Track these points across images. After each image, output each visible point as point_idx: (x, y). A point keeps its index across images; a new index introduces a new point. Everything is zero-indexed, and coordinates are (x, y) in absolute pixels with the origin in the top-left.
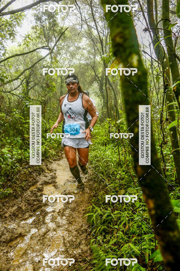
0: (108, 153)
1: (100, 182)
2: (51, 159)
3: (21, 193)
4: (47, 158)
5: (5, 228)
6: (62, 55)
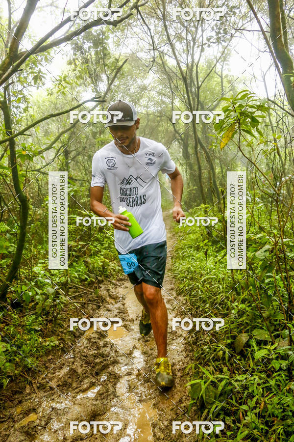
2: (114, 278)
3: (72, 344)
4: (107, 277)
5: (53, 409)
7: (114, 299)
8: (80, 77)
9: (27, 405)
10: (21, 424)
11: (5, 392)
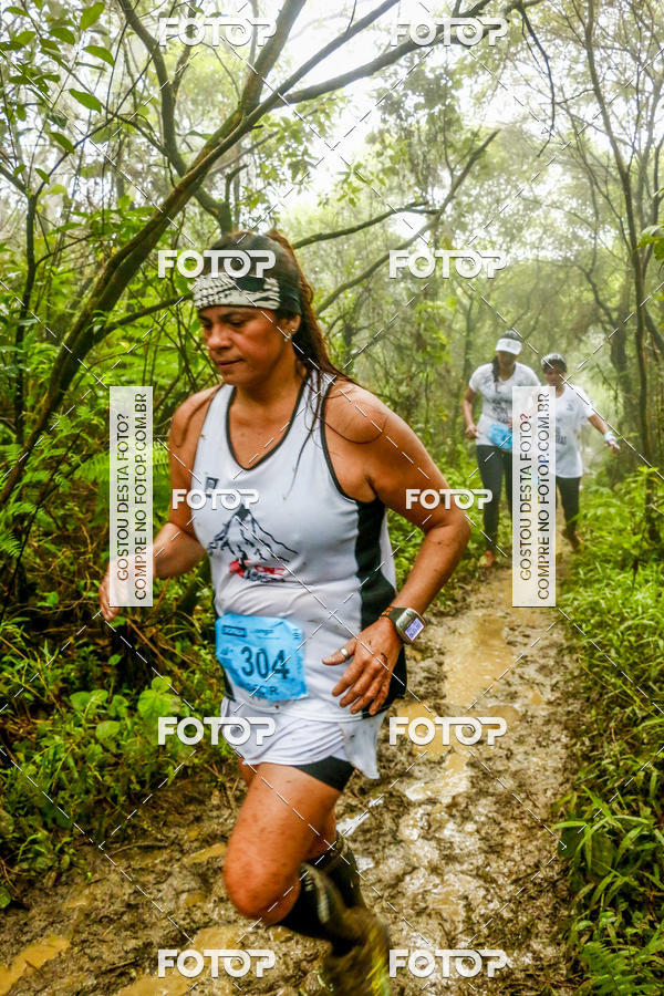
0: (644, 596)
1: (608, 706)
6: (471, 231)
7: (420, 651)
8: (392, 171)
9: (211, 826)
10: (194, 858)
11: (170, 794)
